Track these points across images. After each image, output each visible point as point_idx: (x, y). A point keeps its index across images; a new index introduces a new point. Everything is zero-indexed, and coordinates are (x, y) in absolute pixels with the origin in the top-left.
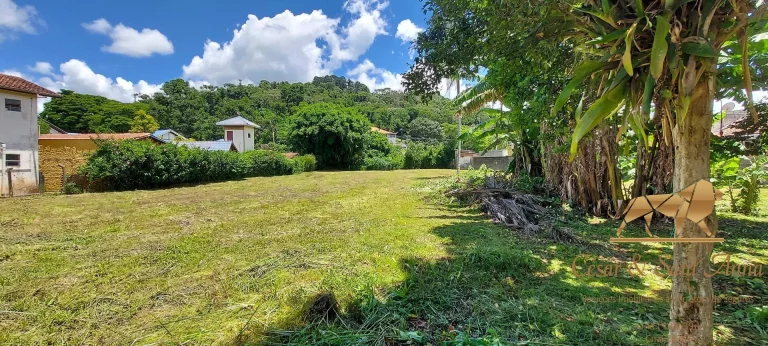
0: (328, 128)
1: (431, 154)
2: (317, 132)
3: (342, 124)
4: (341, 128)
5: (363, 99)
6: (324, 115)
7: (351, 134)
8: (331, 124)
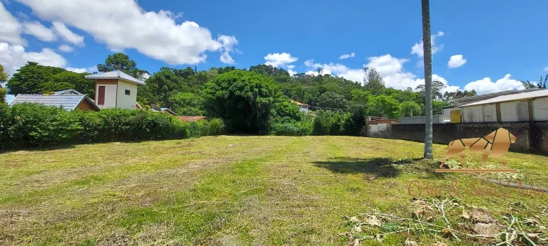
0: (238, 93)
1: (339, 120)
2: (226, 96)
3: (251, 90)
4: (250, 94)
5: (284, 80)
6: (235, 80)
7: (258, 99)
8: (241, 89)
